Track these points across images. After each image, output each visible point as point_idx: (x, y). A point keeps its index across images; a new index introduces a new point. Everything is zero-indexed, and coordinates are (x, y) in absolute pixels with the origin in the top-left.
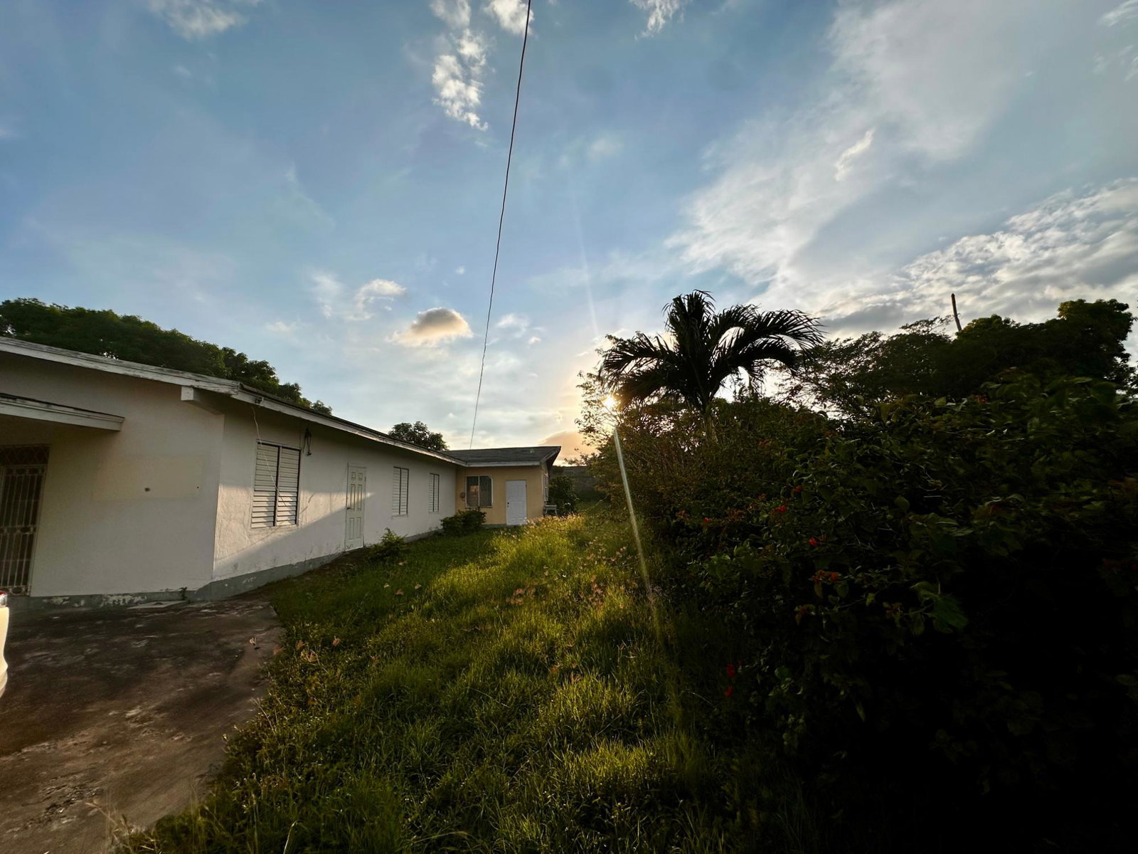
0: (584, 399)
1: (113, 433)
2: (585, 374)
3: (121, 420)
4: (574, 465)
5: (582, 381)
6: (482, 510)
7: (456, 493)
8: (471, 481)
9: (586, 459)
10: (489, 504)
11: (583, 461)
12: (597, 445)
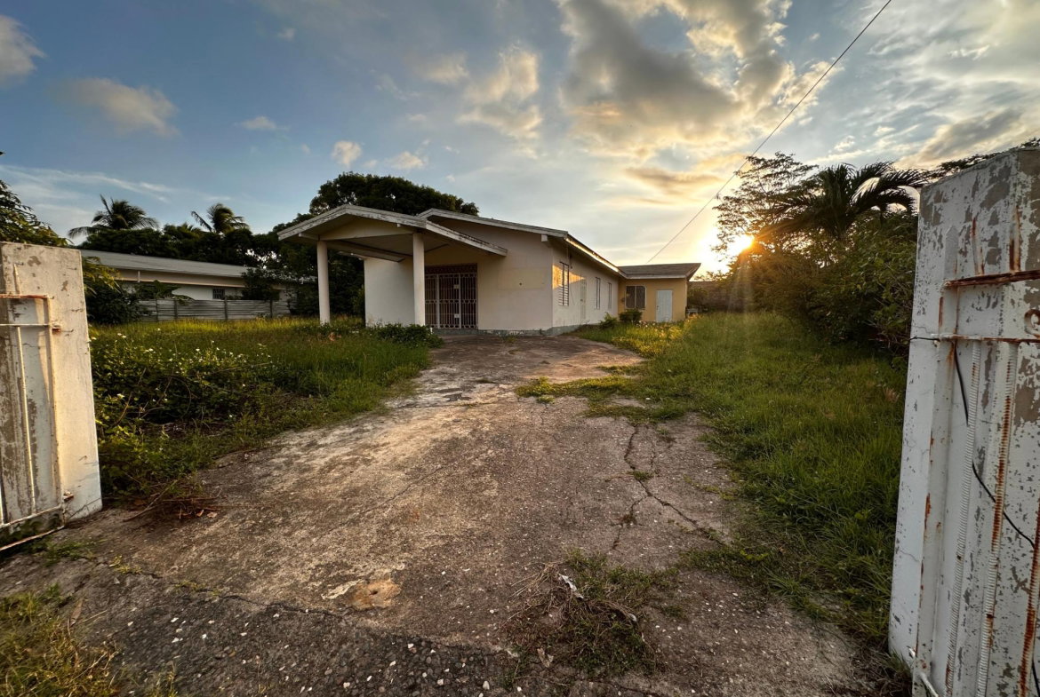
0: (718, 219)
1: (503, 257)
2: (722, 197)
3: (506, 251)
4: (700, 280)
5: (718, 203)
6: (640, 311)
7: (619, 297)
8: (630, 290)
9: (711, 275)
10: (643, 306)
11: (709, 276)
12: (728, 261)
